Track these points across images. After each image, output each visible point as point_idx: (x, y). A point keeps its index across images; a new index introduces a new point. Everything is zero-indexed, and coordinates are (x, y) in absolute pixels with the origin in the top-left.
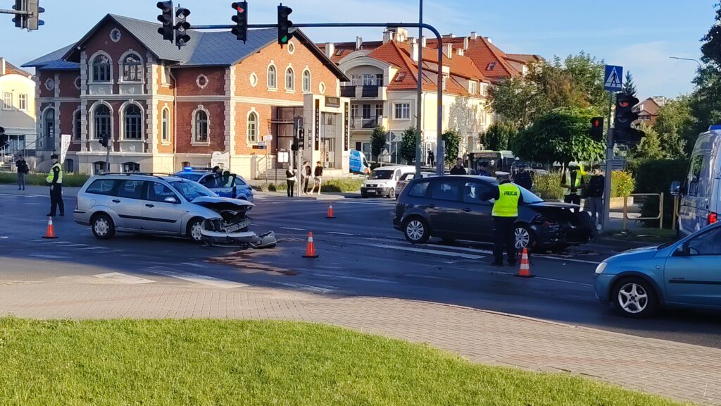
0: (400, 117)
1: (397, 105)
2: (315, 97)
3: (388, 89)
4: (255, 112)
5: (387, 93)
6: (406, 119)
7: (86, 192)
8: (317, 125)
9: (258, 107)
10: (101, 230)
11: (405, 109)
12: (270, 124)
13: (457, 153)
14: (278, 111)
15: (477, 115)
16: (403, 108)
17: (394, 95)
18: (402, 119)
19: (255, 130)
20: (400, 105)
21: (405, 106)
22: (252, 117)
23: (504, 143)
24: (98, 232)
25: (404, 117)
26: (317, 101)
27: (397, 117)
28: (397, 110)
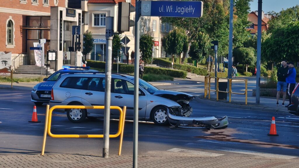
0: (98, 25)
1: (95, 15)
2: (60, 9)
3: (88, 3)
4: (12, 20)
5: (88, 6)
6: (103, 26)
7: (61, 86)
8: (61, 31)
9: (14, 16)
10: (76, 116)
11: (102, 19)
12: (22, 30)
13: (151, 53)
14: (27, 19)
15: (151, 24)
16: (100, 17)
17: (93, 7)
18: (100, 26)
19: (11, 34)
20: (98, 15)
21: (102, 16)
22: (10, 24)
23: (180, 46)
24: (72, 117)
25: (102, 25)
26: (61, 12)
27: (95, 24)
28: (95, 19)
